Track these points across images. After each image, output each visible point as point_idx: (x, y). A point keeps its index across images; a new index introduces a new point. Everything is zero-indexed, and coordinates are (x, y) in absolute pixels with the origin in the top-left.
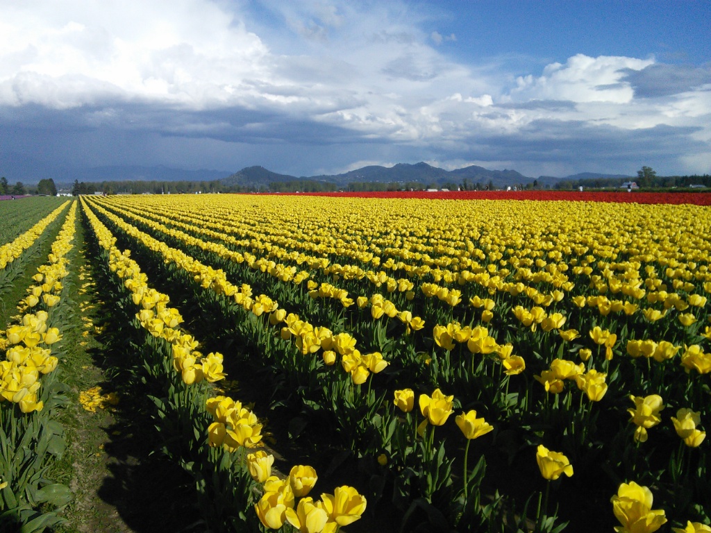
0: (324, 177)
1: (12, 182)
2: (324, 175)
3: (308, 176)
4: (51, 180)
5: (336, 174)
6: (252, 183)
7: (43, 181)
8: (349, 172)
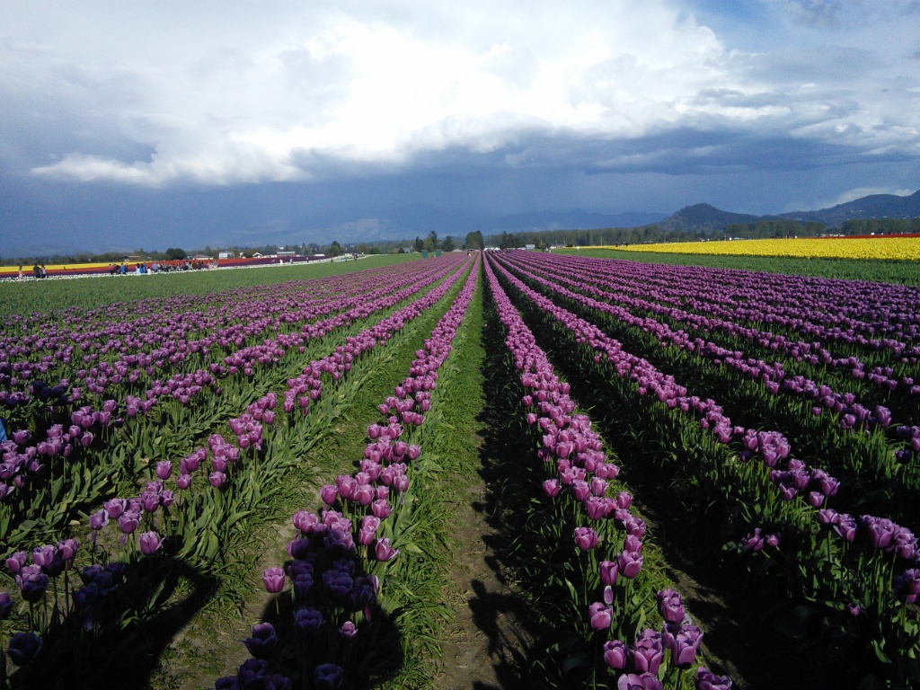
0: (799, 214)
1: (442, 236)
2: (799, 212)
3: (775, 214)
4: (479, 232)
5: (817, 209)
6: (694, 227)
7: (470, 234)
8: (838, 206)
